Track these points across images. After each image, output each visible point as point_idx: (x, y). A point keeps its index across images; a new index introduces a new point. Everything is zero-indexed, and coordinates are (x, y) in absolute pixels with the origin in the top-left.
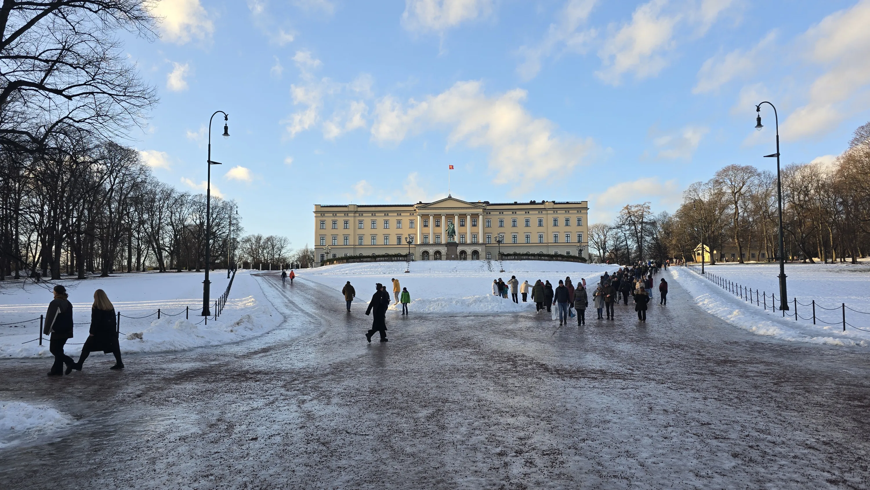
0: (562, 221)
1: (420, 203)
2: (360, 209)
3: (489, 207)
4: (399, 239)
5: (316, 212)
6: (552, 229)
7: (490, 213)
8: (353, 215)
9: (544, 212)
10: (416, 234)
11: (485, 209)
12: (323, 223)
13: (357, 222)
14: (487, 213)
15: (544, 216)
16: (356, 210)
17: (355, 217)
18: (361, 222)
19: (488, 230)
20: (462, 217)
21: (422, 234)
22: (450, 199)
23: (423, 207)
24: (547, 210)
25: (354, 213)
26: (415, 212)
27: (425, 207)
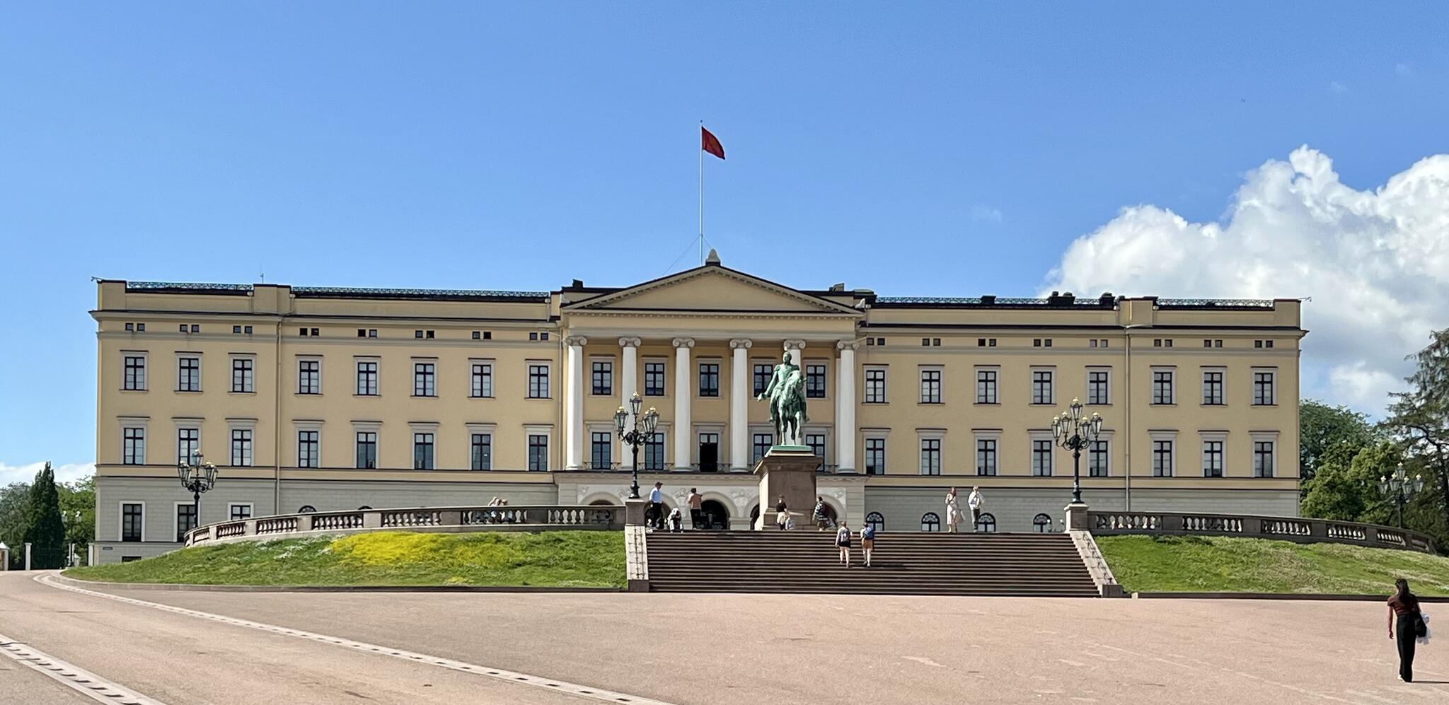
0: (1189, 383)
1: (578, 287)
2: (303, 306)
3: (877, 316)
4: (481, 445)
5: (99, 315)
6: (1147, 416)
7: (881, 342)
8: (272, 330)
9: (1113, 343)
10: (557, 424)
11: (863, 324)
12: (134, 364)
13: (292, 367)
14: (870, 342)
15: (1115, 361)
16: (286, 311)
17: (280, 339)
18: (308, 367)
19: (876, 415)
20: (765, 355)
21: (586, 422)
22: (714, 271)
23: (592, 302)
24: (1128, 335)
25: (279, 323)
26: (552, 325)
27: (604, 303)
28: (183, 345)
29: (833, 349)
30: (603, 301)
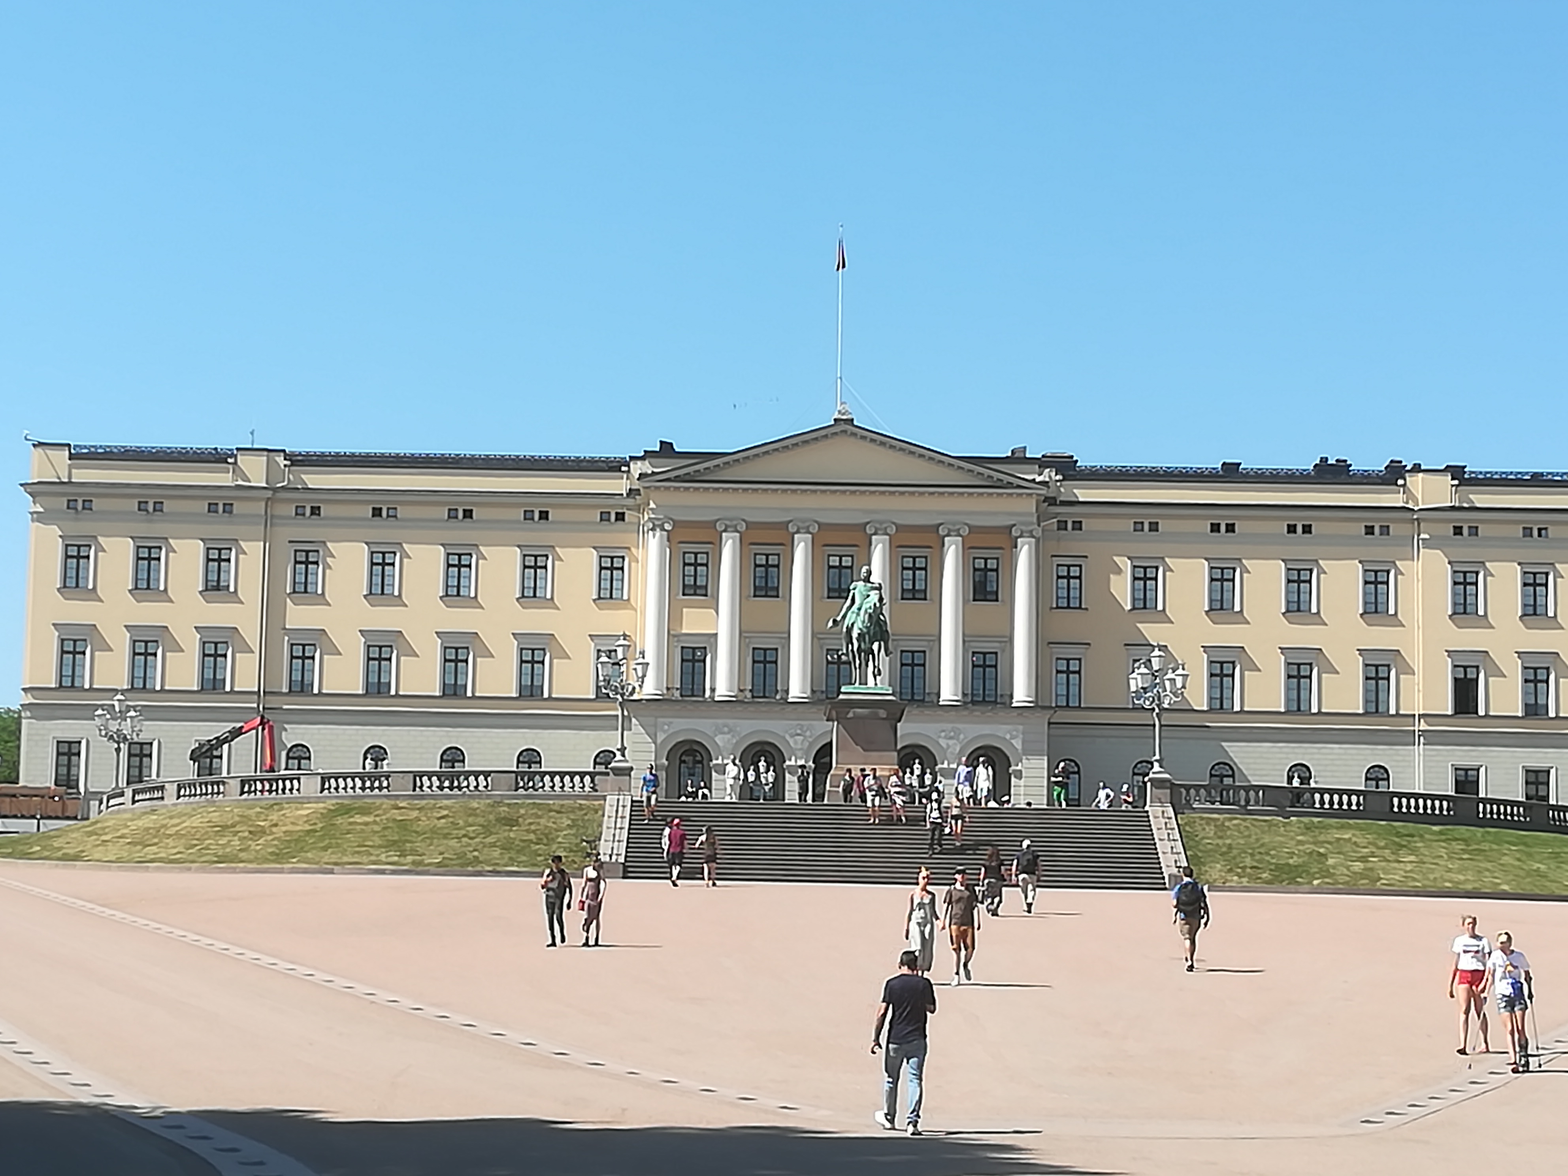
0: (1502, 589)
1: (666, 448)
3: (1073, 490)
4: (532, 663)
5: (34, 489)
6: (1442, 633)
7: (1079, 526)
8: (259, 509)
9: (1396, 530)
10: (635, 639)
11: (1052, 500)
12: (77, 554)
13: (285, 556)
14: (1063, 526)
15: (1401, 554)
16: (278, 482)
17: (269, 520)
18: (305, 558)
19: (1067, 623)
20: (917, 545)
21: (670, 636)
22: (845, 432)
23: (681, 472)
24: (1417, 519)
25: (268, 499)
26: (630, 502)
27: (697, 474)
28: (142, 529)
29: (1005, 537)
30: (695, 471)
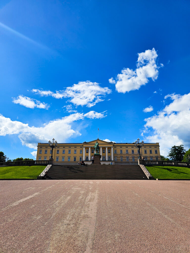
1: (85, 142)
2: (58, 145)
4: (75, 159)
7: (116, 147)
11: (114, 145)
12: (41, 151)
17: (55, 148)
18: (58, 151)
20: (104, 149)
26: (82, 146)
28: (46, 149)
29: (111, 148)
